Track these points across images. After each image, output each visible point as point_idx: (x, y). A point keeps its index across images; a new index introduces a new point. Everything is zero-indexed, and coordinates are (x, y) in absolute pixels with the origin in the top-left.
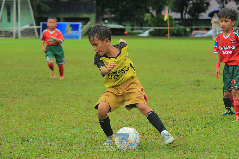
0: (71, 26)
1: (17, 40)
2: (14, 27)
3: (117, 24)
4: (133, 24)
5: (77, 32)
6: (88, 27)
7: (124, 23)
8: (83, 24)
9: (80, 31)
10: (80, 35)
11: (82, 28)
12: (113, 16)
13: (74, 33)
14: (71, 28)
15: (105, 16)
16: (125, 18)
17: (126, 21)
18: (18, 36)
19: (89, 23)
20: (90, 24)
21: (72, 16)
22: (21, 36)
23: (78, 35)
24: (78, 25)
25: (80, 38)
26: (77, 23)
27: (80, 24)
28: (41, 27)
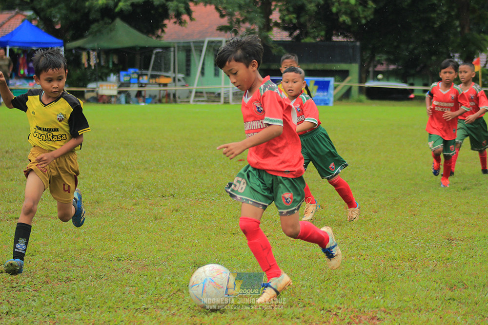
0: (317, 83)
1: (227, 106)
2: (223, 85)
3: (398, 80)
4: (425, 82)
5: (325, 94)
6: (345, 86)
7: (411, 81)
8: (335, 81)
9: (331, 91)
10: (332, 99)
11: (335, 88)
12: (392, 67)
13: (321, 95)
14: (316, 87)
15: (379, 68)
16: (413, 72)
17: (413, 76)
18: (228, 100)
19: (348, 79)
20: (350, 81)
21: (319, 66)
22: (233, 100)
23: (329, 100)
24: (328, 82)
25: (331, 104)
26: (326, 79)
27: (331, 80)
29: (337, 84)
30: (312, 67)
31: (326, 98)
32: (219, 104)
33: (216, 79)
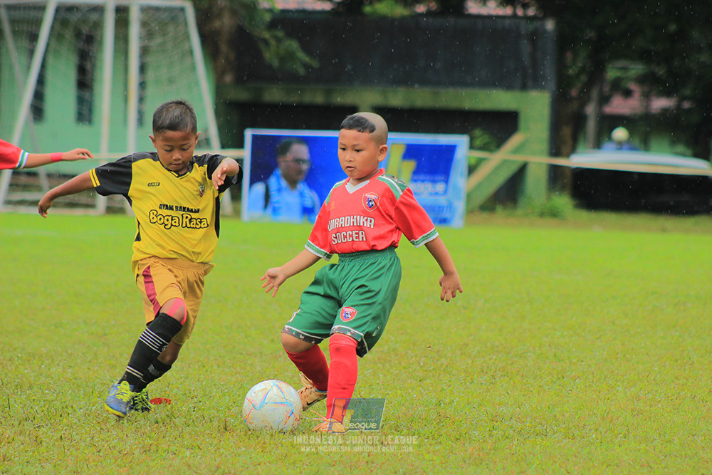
0: (411, 152)
2: (103, 154)
5: (440, 187)
6: (505, 162)
8: (473, 147)
10: (460, 206)
11: (471, 170)
12: (660, 104)
13: (427, 191)
14: (411, 165)
15: (619, 106)
19: (515, 140)
20: (517, 150)
21: (422, 97)
23: (450, 206)
24: (451, 150)
25: (458, 221)
26: (444, 139)
27: (461, 142)
28: (246, 153)
29: (478, 154)
30: (398, 98)
31: (442, 201)
32: (91, 212)
33: (84, 129)
